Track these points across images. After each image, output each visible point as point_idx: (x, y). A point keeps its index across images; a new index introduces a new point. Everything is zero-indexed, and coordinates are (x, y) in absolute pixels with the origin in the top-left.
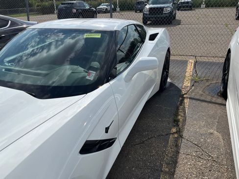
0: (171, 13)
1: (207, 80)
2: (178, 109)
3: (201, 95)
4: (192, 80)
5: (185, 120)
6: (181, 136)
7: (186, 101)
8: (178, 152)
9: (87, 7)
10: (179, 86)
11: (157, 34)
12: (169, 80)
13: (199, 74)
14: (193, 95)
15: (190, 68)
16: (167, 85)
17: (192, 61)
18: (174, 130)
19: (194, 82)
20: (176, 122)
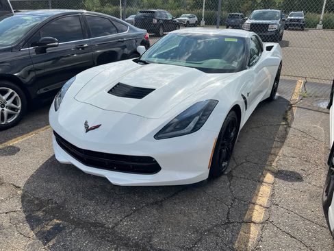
0: (277, 31)
1: (316, 97)
2: (286, 112)
3: (309, 106)
4: (300, 95)
5: (293, 119)
6: (290, 127)
7: (294, 108)
8: (287, 134)
9: (170, 18)
10: (288, 99)
11: (272, 47)
12: (277, 94)
13: (309, 92)
14: (301, 106)
15: (299, 87)
16: (276, 97)
17: (301, 82)
18: (284, 123)
19: (303, 97)
20: (285, 119)
